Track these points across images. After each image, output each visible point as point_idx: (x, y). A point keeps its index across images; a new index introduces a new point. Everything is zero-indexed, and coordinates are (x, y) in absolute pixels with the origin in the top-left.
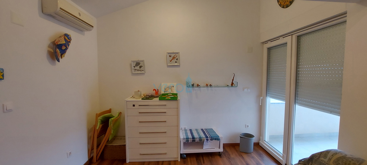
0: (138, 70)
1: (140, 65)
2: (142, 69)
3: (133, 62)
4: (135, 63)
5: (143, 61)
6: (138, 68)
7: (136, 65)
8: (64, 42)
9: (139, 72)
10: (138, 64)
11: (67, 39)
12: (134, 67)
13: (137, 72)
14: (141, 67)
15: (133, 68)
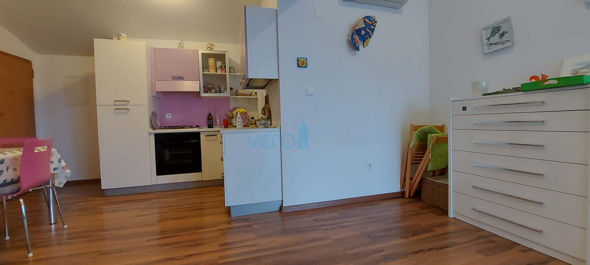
0: (496, 44)
1: (500, 32)
2: (505, 38)
3: (485, 29)
4: (490, 31)
5: (507, 20)
6: (496, 39)
7: (491, 34)
8: (364, 26)
9: (500, 46)
10: (495, 30)
11: (368, 21)
12: (488, 39)
13: (495, 48)
14: (503, 35)
15: (485, 42)
